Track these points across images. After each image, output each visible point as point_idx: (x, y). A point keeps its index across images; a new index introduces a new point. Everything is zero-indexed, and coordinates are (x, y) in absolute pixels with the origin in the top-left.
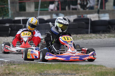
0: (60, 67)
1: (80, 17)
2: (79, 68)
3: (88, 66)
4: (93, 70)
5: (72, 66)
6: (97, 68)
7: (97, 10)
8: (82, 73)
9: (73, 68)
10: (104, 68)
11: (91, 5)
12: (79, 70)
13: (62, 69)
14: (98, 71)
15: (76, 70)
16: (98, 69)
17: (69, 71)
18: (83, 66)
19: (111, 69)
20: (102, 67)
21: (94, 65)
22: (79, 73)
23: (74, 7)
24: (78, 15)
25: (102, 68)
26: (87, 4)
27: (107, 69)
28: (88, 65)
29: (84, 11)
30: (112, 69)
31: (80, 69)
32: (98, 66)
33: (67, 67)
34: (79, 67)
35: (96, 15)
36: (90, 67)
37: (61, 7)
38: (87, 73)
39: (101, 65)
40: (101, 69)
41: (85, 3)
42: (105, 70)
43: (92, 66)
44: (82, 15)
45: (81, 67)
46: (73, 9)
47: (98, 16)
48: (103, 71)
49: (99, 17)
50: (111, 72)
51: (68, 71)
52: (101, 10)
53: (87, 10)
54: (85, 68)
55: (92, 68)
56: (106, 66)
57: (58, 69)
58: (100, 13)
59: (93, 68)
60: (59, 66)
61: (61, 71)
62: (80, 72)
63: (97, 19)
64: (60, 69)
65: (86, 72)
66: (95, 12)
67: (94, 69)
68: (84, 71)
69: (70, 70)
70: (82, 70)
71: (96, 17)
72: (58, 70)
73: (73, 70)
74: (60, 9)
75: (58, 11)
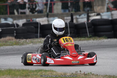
0: (10, 73)
1: (29, 21)
2: (29, 73)
3: (39, 72)
5: (21, 71)
6: (48, 73)
7: (46, 14)
9: (23, 74)
10: (55, 73)
11: (40, 9)
12: (29, 76)
13: (12, 75)
18: (33, 71)
20: (53, 72)
21: (45, 70)
23: (22, 11)
24: (26, 19)
26: (36, 7)
28: (38, 70)
31: (30, 75)
33: (17, 73)
34: (29, 72)
35: (45, 19)
36: (40, 72)
39: (51, 70)
40: (51, 74)
41: (34, 7)
43: (42, 71)
44: (31, 19)
45: (31, 72)
46: (22, 13)
47: (47, 20)
49: (48, 21)
51: (17, 77)
52: (50, 14)
53: (36, 13)
54: (35, 73)
55: (42, 73)
56: (57, 71)
57: (8, 75)
58: (49, 16)
61: (11, 77)
63: (46, 23)
64: (10, 75)
66: (44, 16)
67: (44, 74)
68: (35, 76)
69: (20, 75)
70: (32, 75)
71: (45, 21)
73: (23, 76)
74: (8, 13)
75: (7, 15)
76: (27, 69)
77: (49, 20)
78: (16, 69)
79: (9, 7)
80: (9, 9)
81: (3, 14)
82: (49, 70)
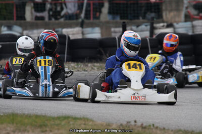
0: (13, 119)
2: (46, 122)
4: (72, 126)
5: (34, 118)
6: (79, 122)
8: (51, 131)
10: (91, 123)
12: (46, 126)
13: (16, 124)
15: (41, 126)
16: (80, 125)
17: (28, 127)
18: (54, 119)
19: (102, 125)
20: (88, 121)
21: (74, 117)
22: (46, 131)
23: (39, 14)
25: (87, 123)
27: (95, 125)
28: (62, 117)
29: (57, 21)
30: (105, 125)
31: (49, 124)
32: (80, 119)
33: (26, 121)
34: (47, 120)
35: (78, 29)
36: (66, 120)
37: (17, 14)
38: (60, 131)
39: (85, 117)
40: (85, 124)
41: (59, 9)
43: (70, 119)
44: (54, 29)
45: (50, 120)
46: (37, 18)
47: (81, 32)
48: (88, 127)
49: (83, 34)
51: (26, 127)
52: (86, 21)
53: (62, 20)
54: (57, 122)
55: (69, 122)
56: (95, 119)
57: (9, 123)
58: (84, 26)
59: (71, 123)
60: (11, 118)
62: (48, 129)
63: (79, 37)
64: (13, 123)
65: (58, 129)
66: (76, 25)
67: (73, 124)
68: (56, 127)
69: (32, 125)
70: (51, 125)
71: (78, 34)
72: (9, 125)
74: (15, 18)
75: (12, 21)
76: (44, 115)
77: (85, 32)
78: (24, 114)
79: (17, 8)
80: (17, 11)
81: (5, 19)
82: (82, 117)
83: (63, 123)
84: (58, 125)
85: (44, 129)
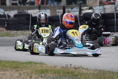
1: (21, 12)
2: (19, 65)
3: (29, 64)
4: (34, 68)
5: (11, 63)
6: (38, 65)
7: (38, 6)
8: (21, 71)
9: (12, 65)
10: (45, 66)
12: (18, 67)
13: (1, 66)
14: (38, 69)
15: (15, 68)
16: (38, 67)
17: (8, 68)
18: (23, 63)
19: (51, 67)
21: (35, 62)
22: (19, 70)
23: (14, 2)
24: (18, 10)
25: (42, 65)
27: (47, 67)
28: (28, 62)
29: (25, 6)
30: (53, 67)
31: (20, 66)
32: (38, 63)
33: (7, 65)
34: (19, 64)
35: (37, 11)
36: (30, 64)
37: (1, 1)
38: (27, 71)
39: (41, 62)
40: (41, 67)
42: (45, 67)
43: (32, 64)
44: (23, 11)
45: (21, 64)
48: (43, 68)
50: (52, 70)
51: (7, 68)
52: (42, 6)
53: (27, 5)
54: (25, 65)
55: (32, 65)
56: (47, 63)
58: (41, 8)
59: (33, 66)
62: (20, 70)
65: (26, 69)
66: (36, 8)
67: (34, 66)
68: (25, 68)
69: (10, 67)
70: (22, 67)
71: (37, 13)
73: (13, 67)
76: (17, 61)
78: (6, 61)
82: (39, 62)
83: (29, 66)
84: (25, 67)
85: (18, 69)
